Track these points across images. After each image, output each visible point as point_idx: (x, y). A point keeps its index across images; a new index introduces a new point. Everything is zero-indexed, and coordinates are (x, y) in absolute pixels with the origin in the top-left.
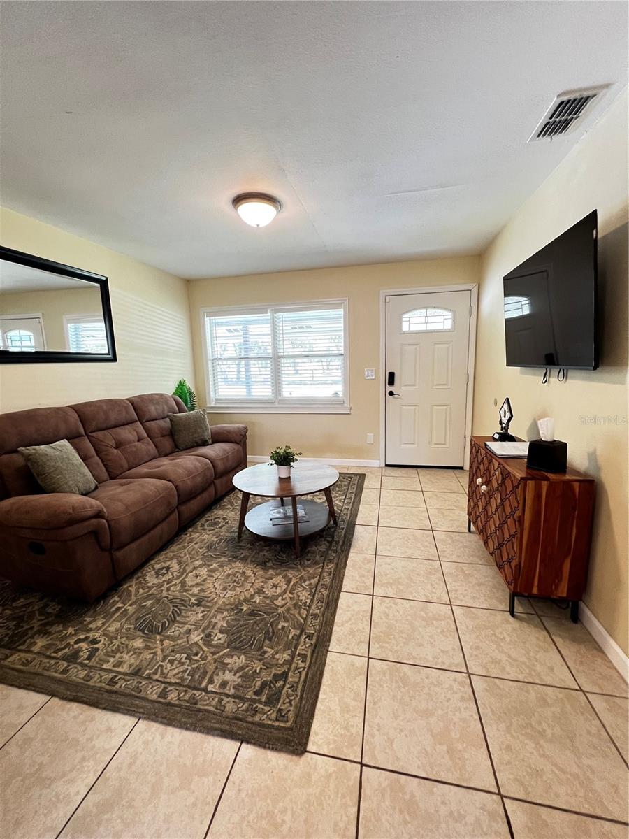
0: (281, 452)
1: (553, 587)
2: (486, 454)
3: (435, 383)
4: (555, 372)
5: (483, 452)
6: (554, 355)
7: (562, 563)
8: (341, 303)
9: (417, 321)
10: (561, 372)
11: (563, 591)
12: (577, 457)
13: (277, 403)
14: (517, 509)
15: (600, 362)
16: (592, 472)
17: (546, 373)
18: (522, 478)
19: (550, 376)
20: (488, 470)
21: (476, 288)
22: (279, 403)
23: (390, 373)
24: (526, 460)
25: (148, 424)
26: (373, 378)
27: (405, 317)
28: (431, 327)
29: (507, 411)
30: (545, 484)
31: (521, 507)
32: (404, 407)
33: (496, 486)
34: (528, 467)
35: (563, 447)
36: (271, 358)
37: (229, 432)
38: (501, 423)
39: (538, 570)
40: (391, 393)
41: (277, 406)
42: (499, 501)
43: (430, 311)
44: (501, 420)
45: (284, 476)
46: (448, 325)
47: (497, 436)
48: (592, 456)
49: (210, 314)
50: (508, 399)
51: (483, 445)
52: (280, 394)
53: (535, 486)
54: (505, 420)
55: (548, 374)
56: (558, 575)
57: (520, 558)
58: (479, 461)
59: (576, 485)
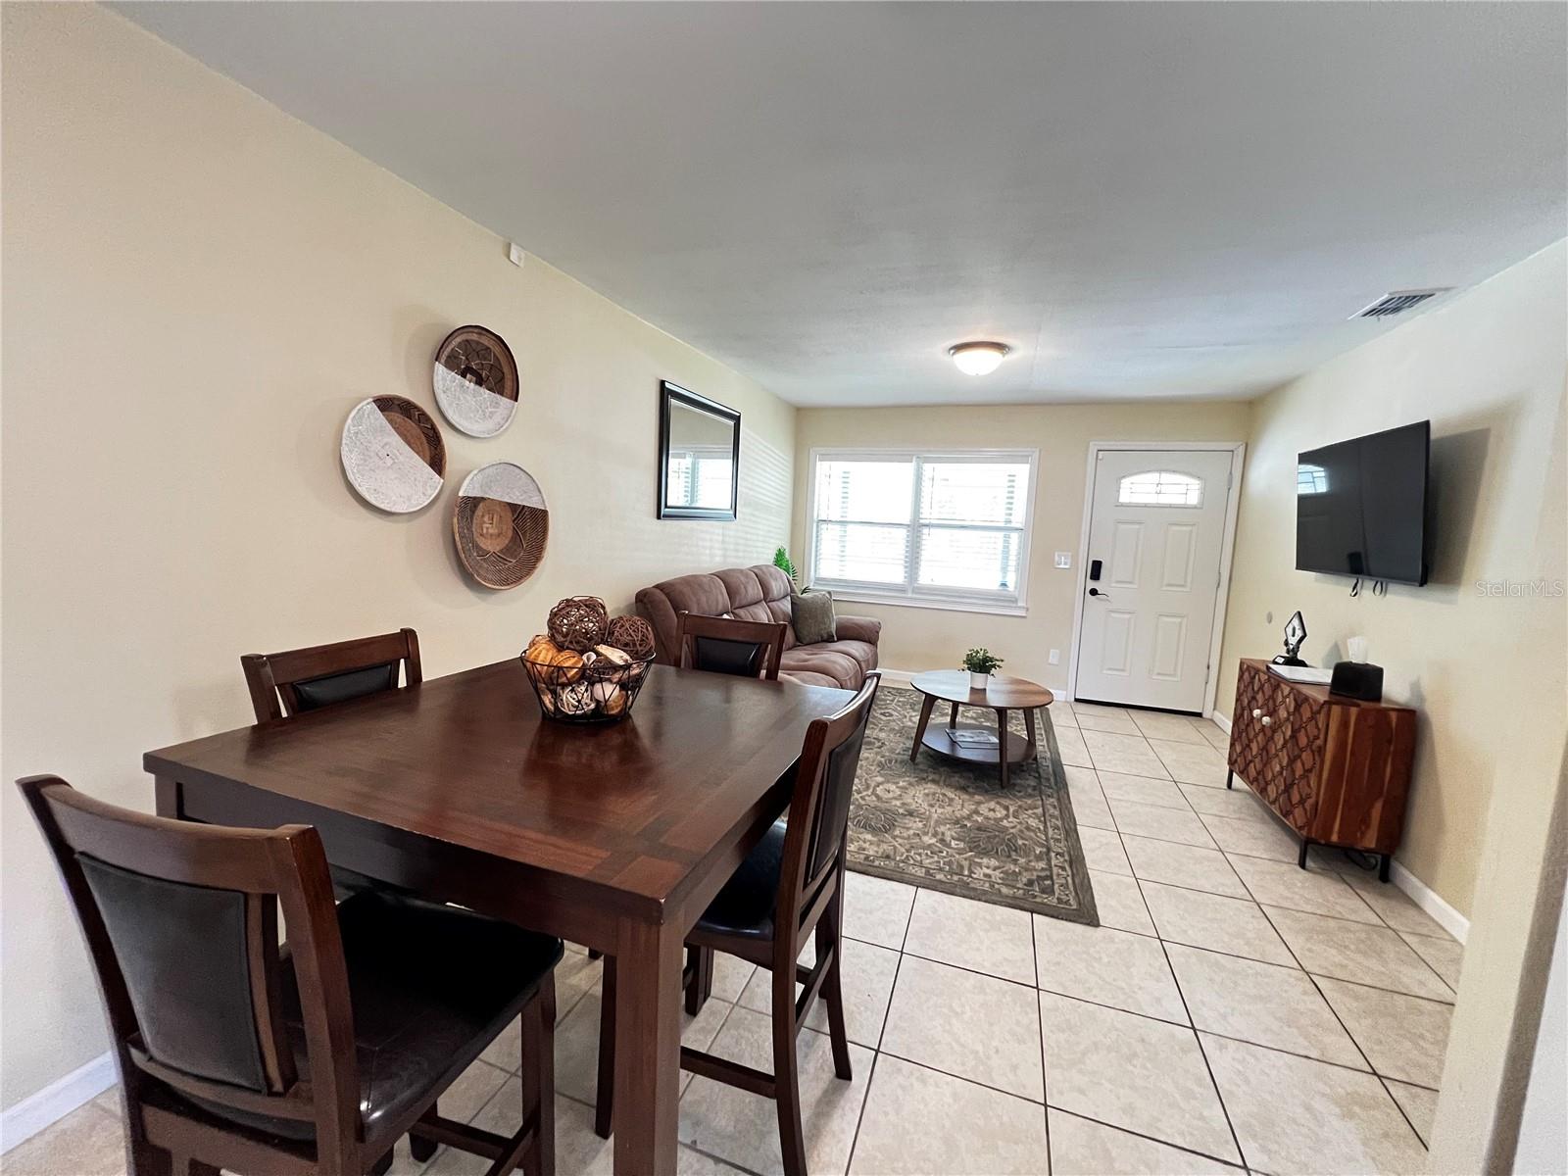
0: (981, 655)
1: (1359, 834)
2: (1269, 680)
3: (1165, 582)
4: (1369, 584)
5: (1264, 677)
6: (1363, 556)
7: (1371, 806)
8: (1028, 456)
9: (1141, 488)
10: (1379, 585)
11: (1370, 841)
12: (1395, 689)
13: (910, 591)
14: (1317, 738)
15: (1429, 579)
16: (1413, 705)
17: (1356, 585)
18: (1325, 702)
19: (1362, 588)
20: (1273, 698)
21: (1241, 450)
22: (913, 592)
23: (1094, 562)
24: (1328, 688)
25: (770, 604)
26: (1067, 567)
27: (1126, 483)
28: (1164, 500)
29: (1297, 628)
30: (1354, 711)
31: (1322, 736)
32: (1113, 615)
33: (1285, 715)
34: (1331, 693)
35: (1378, 673)
36: (908, 526)
37: (861, 627)
38: (1286, 643)
39: (1340, 807)
40: (1094, 592)
41: (910, 595)
42: (1289, 733)
43: (1166, 477)
44: (1286, 640)
45: (979, 686)
46: (1193, 499)
47: (1281, 660)
48: (1416, 687)
49: (825, 457)
50: (1299, 613)
51: (1265, 669)
52: (916, 580)
53: (1342, 712)
54: (1293, 641)
55: (1359, 585)
56: (1365, 821)
57: (1318, 794)
58: (1256, 689)
59: (1394, 716)
